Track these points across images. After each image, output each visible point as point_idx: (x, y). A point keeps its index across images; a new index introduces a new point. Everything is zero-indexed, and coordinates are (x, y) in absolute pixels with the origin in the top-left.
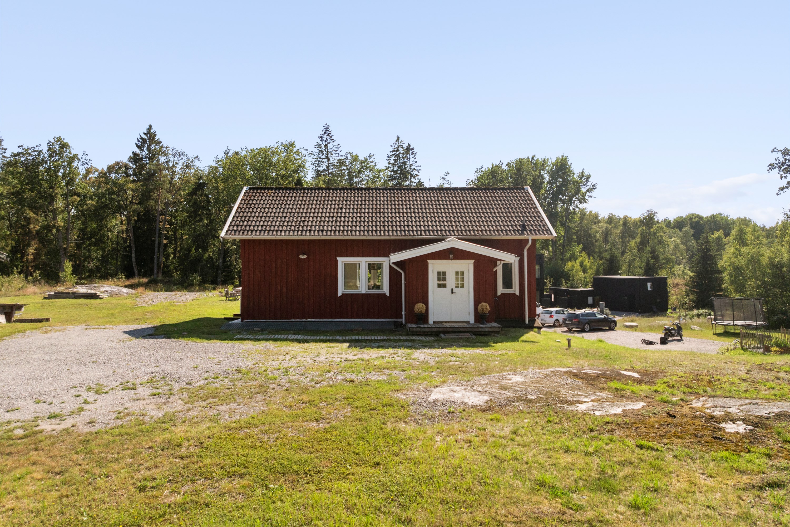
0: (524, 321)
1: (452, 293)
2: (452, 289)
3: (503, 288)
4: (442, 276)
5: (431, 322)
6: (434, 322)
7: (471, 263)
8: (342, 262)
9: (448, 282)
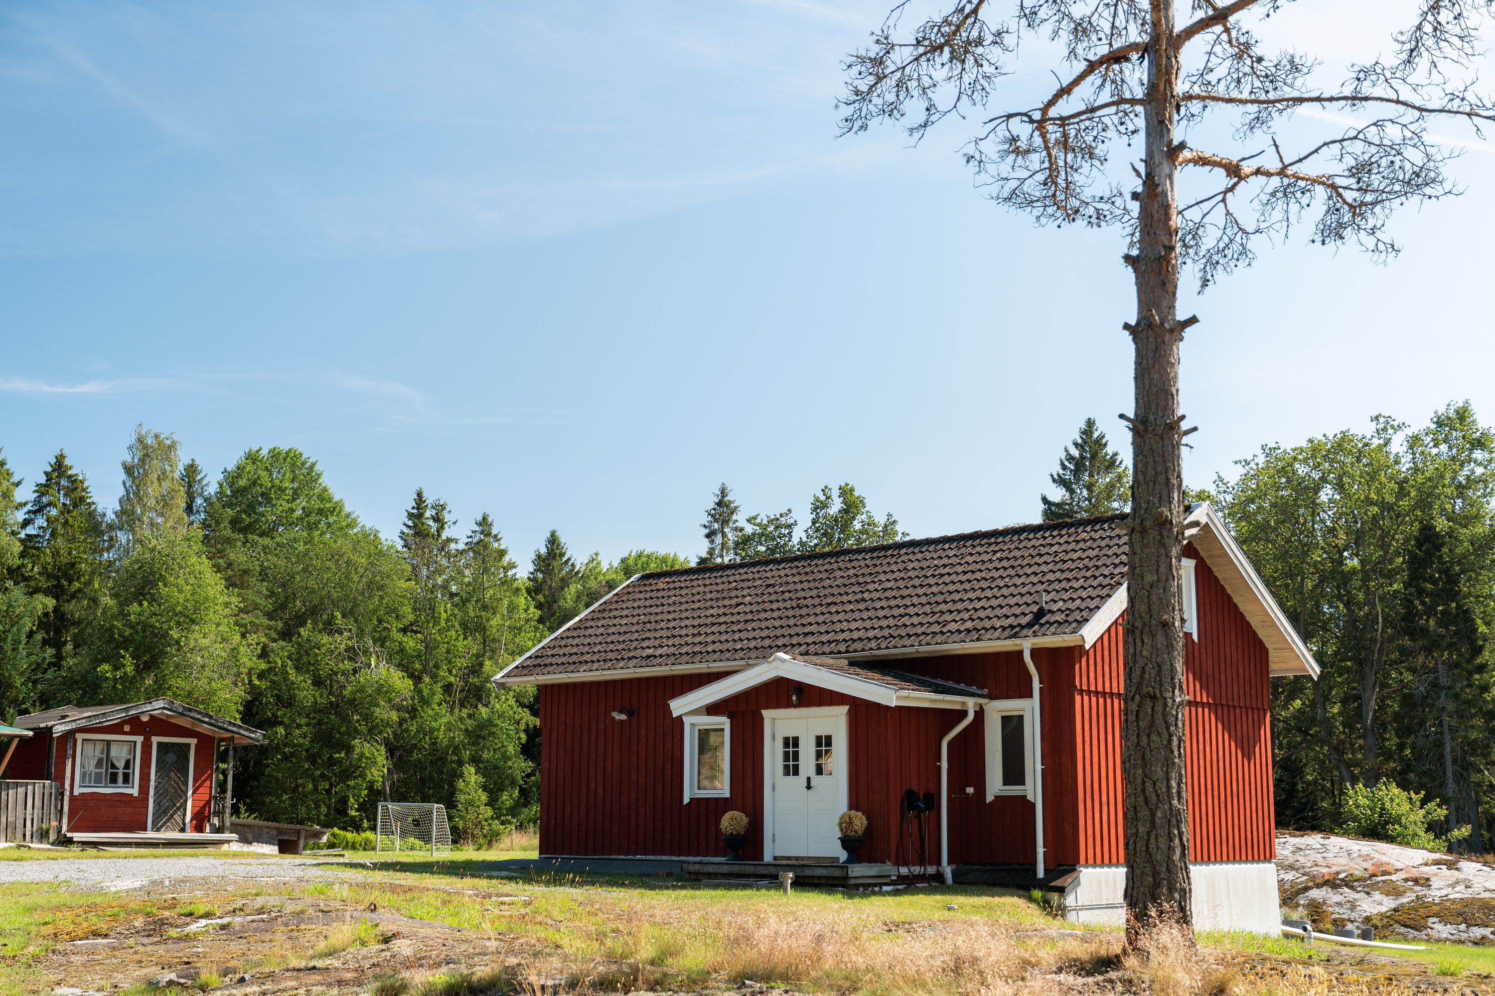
0: (1035, 872)
1: (809, 787)
2: (809, 779)
3: (1005, 783)
4: (791, 743)
5: (768, 857)
6: (775, 858)
7: (841, 712)
8: (693, 725)
9: (802, 762)
